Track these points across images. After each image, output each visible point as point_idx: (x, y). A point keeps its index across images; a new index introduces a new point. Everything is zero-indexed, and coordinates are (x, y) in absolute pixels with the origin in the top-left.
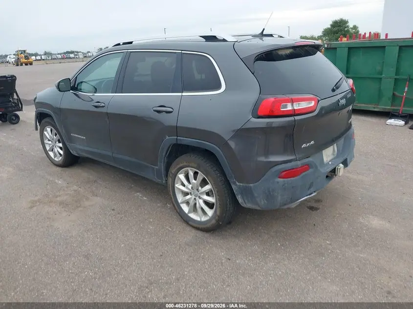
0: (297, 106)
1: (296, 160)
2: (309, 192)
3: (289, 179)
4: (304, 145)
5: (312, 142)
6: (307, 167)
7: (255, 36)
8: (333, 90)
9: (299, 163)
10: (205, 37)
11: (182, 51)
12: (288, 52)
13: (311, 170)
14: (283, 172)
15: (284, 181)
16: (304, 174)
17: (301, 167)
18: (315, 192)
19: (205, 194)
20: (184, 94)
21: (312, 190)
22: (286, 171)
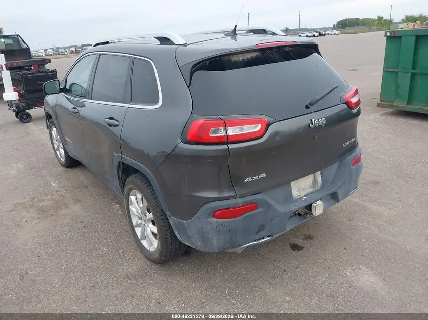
0: (232, 131)
1: (235, 197)
2: (257, 237)
3: (225, 220)
4: (249, 179)
5: (264, 175)
6: (253, 206)
7: (227, 35)
8: (307, 107)
9: (239, 201)
10: (159, 39)
11: (134, 55)
12: (249, 56)
13: (259, 210)
14: (217, 211)
15: (218, 222)
16: (246, 215)
17: (242, 206)
18: (269, 236)
19: (151, 221)
20: (130, 106)
21: (263, 233)
22: (219, 210)
